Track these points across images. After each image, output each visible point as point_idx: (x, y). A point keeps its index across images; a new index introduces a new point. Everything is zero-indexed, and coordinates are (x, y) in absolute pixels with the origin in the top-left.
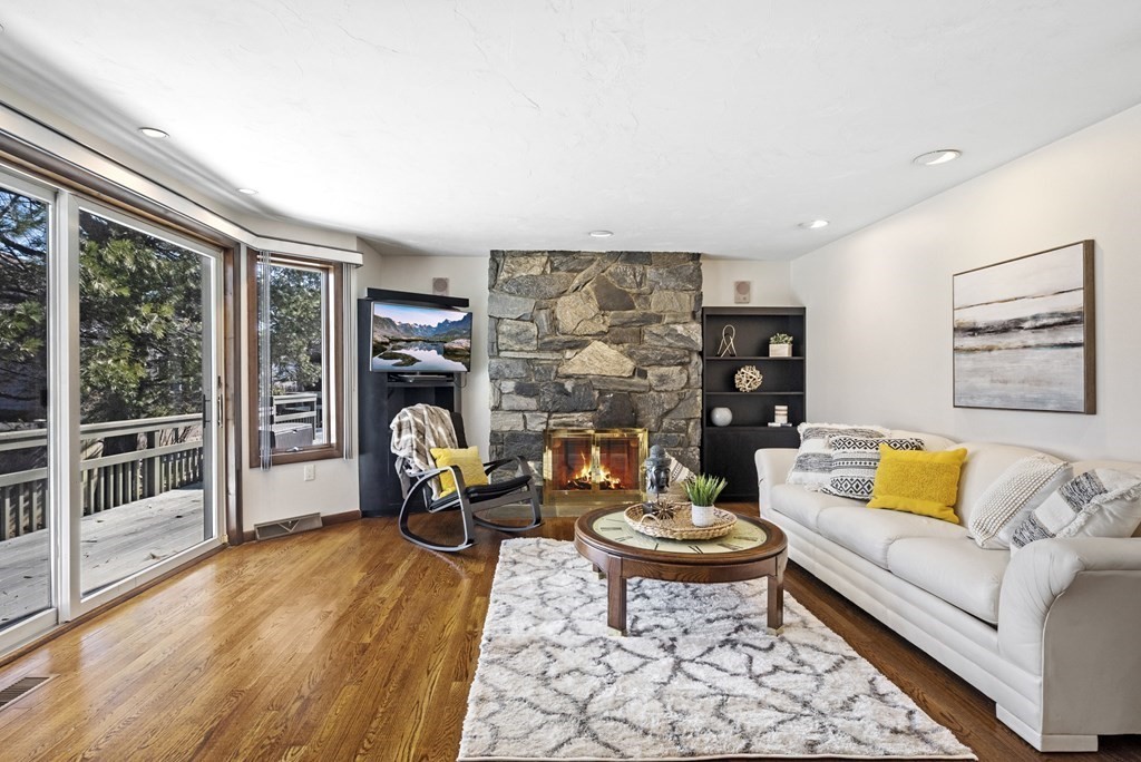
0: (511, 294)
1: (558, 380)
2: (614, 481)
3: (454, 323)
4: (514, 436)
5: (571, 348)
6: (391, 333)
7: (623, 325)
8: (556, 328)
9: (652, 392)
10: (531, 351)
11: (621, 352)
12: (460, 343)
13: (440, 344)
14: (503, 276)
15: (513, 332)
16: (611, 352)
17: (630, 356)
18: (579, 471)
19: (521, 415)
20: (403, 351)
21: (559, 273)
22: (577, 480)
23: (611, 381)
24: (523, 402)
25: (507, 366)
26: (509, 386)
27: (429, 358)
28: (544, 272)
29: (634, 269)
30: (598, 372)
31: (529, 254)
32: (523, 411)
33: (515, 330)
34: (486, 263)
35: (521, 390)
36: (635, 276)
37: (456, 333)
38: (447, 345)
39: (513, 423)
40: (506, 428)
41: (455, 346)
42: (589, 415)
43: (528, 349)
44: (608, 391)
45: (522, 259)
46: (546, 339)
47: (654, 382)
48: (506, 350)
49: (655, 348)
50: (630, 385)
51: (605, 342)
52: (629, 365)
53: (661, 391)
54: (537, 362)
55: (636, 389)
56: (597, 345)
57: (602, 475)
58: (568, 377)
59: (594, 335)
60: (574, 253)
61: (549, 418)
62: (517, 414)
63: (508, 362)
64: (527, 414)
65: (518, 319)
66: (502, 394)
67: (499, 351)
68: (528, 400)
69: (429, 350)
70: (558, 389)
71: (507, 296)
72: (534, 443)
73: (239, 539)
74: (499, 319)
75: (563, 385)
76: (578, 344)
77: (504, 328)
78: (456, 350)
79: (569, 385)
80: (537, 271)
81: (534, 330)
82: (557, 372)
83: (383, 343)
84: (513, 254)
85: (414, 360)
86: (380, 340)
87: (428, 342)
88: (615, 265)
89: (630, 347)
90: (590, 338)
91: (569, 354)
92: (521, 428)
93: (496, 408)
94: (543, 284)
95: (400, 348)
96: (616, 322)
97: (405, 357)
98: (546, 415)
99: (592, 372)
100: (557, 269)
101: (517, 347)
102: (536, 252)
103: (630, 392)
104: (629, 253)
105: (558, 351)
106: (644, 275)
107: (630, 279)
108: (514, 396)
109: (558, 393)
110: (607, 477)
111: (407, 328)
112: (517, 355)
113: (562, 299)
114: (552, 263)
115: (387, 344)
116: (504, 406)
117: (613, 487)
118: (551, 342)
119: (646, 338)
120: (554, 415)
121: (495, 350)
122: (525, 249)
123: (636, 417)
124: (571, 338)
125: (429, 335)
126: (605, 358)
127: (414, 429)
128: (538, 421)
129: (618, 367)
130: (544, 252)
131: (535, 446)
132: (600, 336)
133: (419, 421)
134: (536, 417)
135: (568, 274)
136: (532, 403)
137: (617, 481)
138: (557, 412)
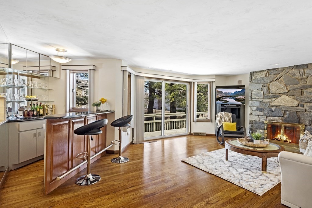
0: (255, 83)
1: (270, 107)
2: (289, 141)
3: (239, 91)
4: (256, 122)
5: (274, 98)
6: (222, 95)
7: (294, 90)
8: (270, 92)
9: (306, 112)
10: (261, 99)
11: (293, 98)
12: (241, 97)
13: (235, 97)
14: (253, 78)
15: (256, 94)
16: (289, 99)
17: (297, 100)
18: (277, 136)
19: (258, 116)
20: (225, 99)
21: (271, 75)
22: (276, 138)
23: (289, 108)
24: (258, 113)
25: (254, 103)
26: (254, 108)
27: (232, 101)
28: (266, 76)
29: (299, 71)
30: (284, 105)
31: (261, 71)
32: (259, 115)
33: (256, 93)
34: (249, 76)
35: (258, 109)
36: (300, 73)
37: (239, 94)
38: (236, 98)
39: (256, 118)
40: (253, 120)
41: (239, 98)
42: (281, 118)
43: (260, 98)
44: (288, 111)
45: (259, 73)
46: (266, 95)
47: (307, 109)
48: (254, 99)
49: (308, 97)
50: (297, 109)
51: (287, 95)
52: (296, 103)
53: (310, 112)
54: (263, 102)
55: (299, 111)
56: (284, 97)
57: (285, 138)
58: (273, 106)
59: (283, 93)
60: (277, 69)
61: (267, 118)
62: (257, 116)
63: (255, 102)
64: (260, 116)
65: (258, 90)
66: (252, 110)
67: (252, 99)
68: (260, 112)
69: (232, 99)
70: (270, 110)
71: (254, 84)
72: (262, 124)
73: (190, 134)
74: (252, 90)
75: (271, 109)
76: (276, 96)
77: (253, 92)
78: (239, 99)
79: (273, 109)
80: (264, 76)
81: (262, 93)
82: (269, 105)
83: (220, 97)
84: (256, 72)
85: (227, 102)
86: (219, 97)
87: (231, 97)
88: (291, 71)
89: (297, 97)
90: (281, 94)
91: (273, 99)
92: (258, 120)
93: (251, 114)
94: (265, 79)
95: (224, 98)
96: (291, 89)
97: (225, 101)
98: (266, 117)
99: (282, 105)
100: (271, 74)
101: (257, 98)
102: (264, 70)
103: (296, 112)
104: (297, 66)
105: (270, 98)
106: (304, 72)
107: (298, 74)
108: (256, 111)
109: (270, 111)
110: (287, 139)
111: (226, 93)
112: (257, 100)
113: (272, 83)
114: (269, 73)
115: (221, 98)
116: (253, 114)
117: (288, 142)
118: (268, 96)
119: (304, 93)
120: (268, 117)
121: (251, 98)
122: (260, 70)
123: (299, 120)
124: (274, 94)
125: (232, 95)
126: (287, 101)
127: (220, 117)
128: (263, 118)
129: (291, 103)
130: (266, 70)
131: (262, 126)
132: (285, 93)
133: (221, 115)
134: (262, 117)
135: (274, 75)
136: (261, 113)
137: (290, 141)
138: (269, 116)
